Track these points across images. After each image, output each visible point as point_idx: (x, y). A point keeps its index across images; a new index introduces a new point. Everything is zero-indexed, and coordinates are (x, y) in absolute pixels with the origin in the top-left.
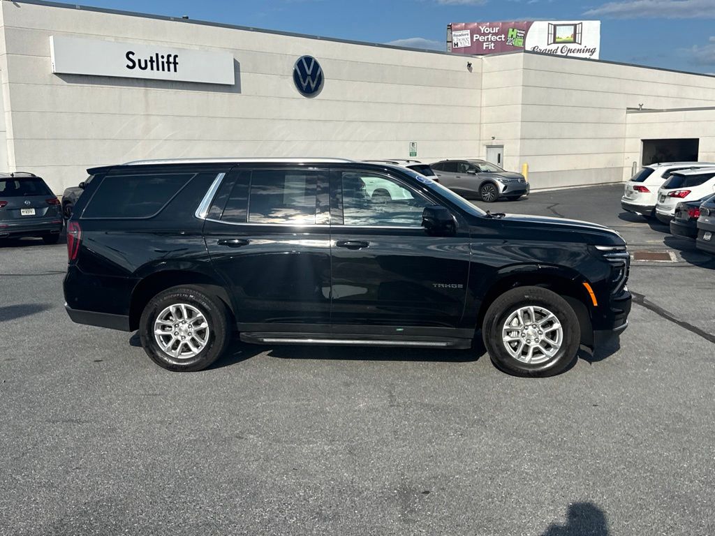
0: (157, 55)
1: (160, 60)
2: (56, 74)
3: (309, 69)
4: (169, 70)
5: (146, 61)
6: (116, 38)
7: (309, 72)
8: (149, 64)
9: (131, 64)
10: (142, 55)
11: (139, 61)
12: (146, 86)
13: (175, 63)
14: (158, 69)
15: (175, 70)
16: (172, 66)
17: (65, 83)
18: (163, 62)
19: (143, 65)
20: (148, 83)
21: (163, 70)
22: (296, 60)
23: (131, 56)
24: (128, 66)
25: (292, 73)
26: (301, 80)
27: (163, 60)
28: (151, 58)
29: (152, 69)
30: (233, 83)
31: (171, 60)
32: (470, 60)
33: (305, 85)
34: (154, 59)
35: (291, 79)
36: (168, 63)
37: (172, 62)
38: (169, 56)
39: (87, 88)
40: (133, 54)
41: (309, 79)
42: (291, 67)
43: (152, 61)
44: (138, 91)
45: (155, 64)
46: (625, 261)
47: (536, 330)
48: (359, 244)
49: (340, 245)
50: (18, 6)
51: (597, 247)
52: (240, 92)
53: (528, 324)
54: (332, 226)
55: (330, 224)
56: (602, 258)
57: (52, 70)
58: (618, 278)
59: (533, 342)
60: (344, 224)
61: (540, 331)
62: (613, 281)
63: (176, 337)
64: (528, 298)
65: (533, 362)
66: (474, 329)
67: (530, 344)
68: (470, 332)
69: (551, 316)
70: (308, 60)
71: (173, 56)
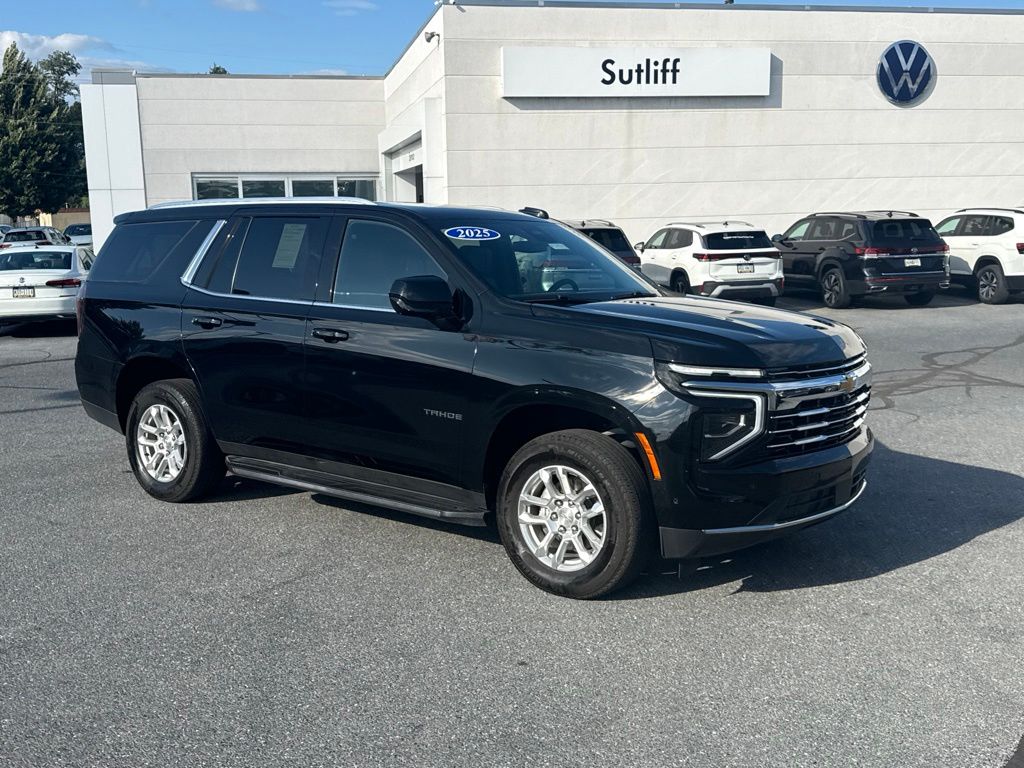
0: (648, 61)
1: (653, 68)
2: (505, 98)
3: (907, 62)
4: (664, 81)
5: (630, 72)
6: (592, 43)
7: (906, 66)
8: (635, 75)
9: (608, 77)
10: (625, 63)
11: (621, 72)
12: (629, 108)
13: (675, 71)
14: (648, 81)
15: (674, 82)
16: (669, 76)
17: (518, 110)
18: (656, 72)
19: (626, 78)
20: (633, 102)
21: (656, 82)
22: (883, 49)
23: (609, 66)
24: (604, 81)
25: (875, 70)
26: (893, 83)
27: (656, 68)
28: (639, 66)
29: (639, 82)
30: (768, 94)
31: (669, 66)
33: (896, 90)
34: (644, 67)
35: (874, 79)
36: (665, 71)
37: (670, 69)
38: (666, 61)
39: (546, 115)
40: (612, 62)
41: (906, 77)
43: (639, 71)
44: (618, 115)
45: (643, 75)
46: (758, 400)
47: (574, 510)
48: (337, 334)
49: (316, 335)
50: (463, 11)
51: (674, 367)
52: (779, 105)
53: (562, 497)
54: (315, 304)
55: (314, 301)
56: (678, 390)
57: (502, 93)
58: (730, 433)
59: (569, 532)
60: (332, 302)
61: (579, 513)
62: (707, 436)
63: (160, 451)
64: (552, 450)
65: (561, 568)
66: (484, 495)
67: (564, 535)
68: (480, 498)
69: (590, 487)
70: (907, 47)
71: (672, 61)
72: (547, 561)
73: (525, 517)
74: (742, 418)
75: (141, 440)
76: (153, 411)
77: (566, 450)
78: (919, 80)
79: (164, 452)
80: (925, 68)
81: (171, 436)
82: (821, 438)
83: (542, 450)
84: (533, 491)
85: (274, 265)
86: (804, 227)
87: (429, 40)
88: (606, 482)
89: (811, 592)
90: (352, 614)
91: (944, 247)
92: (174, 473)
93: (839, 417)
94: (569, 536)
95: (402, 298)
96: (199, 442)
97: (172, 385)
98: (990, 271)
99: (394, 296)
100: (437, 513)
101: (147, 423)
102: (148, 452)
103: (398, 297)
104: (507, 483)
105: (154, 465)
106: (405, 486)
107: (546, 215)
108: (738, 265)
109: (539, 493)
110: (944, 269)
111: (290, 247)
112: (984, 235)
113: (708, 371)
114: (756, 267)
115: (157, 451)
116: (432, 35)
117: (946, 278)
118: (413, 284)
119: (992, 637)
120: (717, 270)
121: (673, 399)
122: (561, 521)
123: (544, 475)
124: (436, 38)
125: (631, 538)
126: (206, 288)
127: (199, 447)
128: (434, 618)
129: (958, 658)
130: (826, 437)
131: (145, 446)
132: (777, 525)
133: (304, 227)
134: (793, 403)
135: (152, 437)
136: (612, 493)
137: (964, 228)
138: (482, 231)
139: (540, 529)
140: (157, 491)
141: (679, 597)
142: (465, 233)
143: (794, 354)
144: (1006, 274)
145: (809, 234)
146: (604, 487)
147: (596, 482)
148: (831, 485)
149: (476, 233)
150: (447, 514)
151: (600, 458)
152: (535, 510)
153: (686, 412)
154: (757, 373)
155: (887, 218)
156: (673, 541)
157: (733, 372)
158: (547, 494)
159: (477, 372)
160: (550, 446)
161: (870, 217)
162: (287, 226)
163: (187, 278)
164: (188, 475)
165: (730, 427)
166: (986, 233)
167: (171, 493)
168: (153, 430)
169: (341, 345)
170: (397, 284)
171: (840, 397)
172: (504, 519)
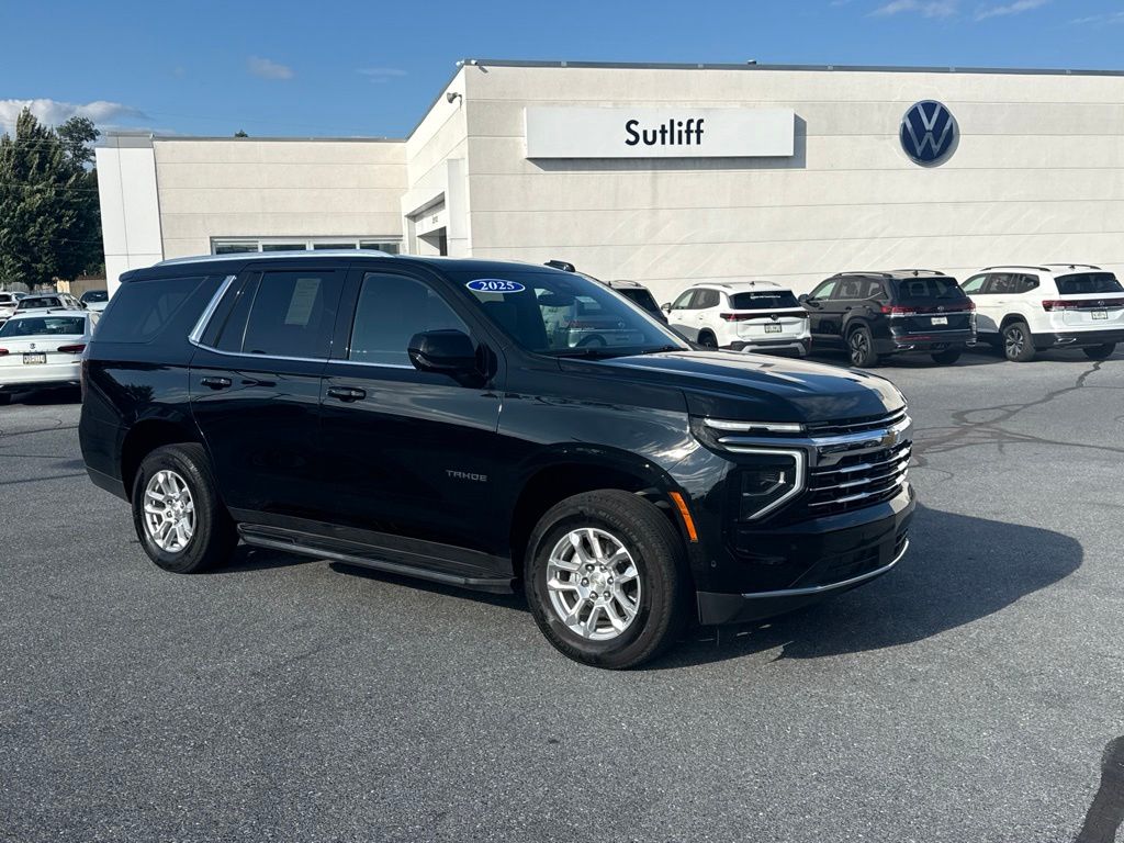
0: (672, 122)
1: (676, 128)
2: (529, 159)
3: (929, 121)
4: (688, 142)
5: (655, 132)
6: (616, 104)
7: (929, 126)
8: (659, 136)
9: (632, 138)
10: (649, 124)
11: (645, 132)
12: (654, 168)
13: (699, 131)
14: (672, 142)
15: (698, 142)
16: (693, 136)
17: (542, 171)
18: (680, 132)
19: (650, 139)
20: (658, 163)
21: (680, 142)
22: (906, 108)
23: (633, 127)
24: (628, 142)
25: (898, 130)
26: (915, 142)
28: (663, 126)
29: (663, 142)
30: (792, 154)
31: (693, 127)
33: (919, 150)
34: (668, 128)
35: (897, 139)
36: (689, 131)
37: (694, 130)
38: (690, 121)
39: (571, 176)
40: (636, 123)
42: (898, 118)
43: (663, 131)
44: (643, 176)
45: (668, 136)
46: (798, 456)
47: (606, 575)
48: (353, 393)
49: (331, 395)
50: (485, 71)
51: (710, 422)
52: (804, 167)
53: (593, 562)
54: (330, 361)
55: (330, 359)
56: (715, 446)
57: (526, 155)
58: (770, 491)
59: (601, 598)
60: (347, 359)
61: (611, 578)
62: (746, 494)
63: (168, 520)
64: (582, 512)
65: (593, 636)
66: (510, 560)
67: (596, 602)
68: (506, 564)
69: (623, 550)
70: (929, 107)
71: (696, 121)
72: (578, 629)
73: (554, 583)
74: (782, 475)
75: (148, 508)
76: (161, 477)
77: (597, 511)
78: (941, 140)
79: (172, 520)
80: (947, 127)
81: (179, 503)
82: (863, 495)
83: (571, 511)
84: (562, 556)
85: (287, 321)
86: (831, 286)
87: (451, 101)
88: (639, 544)
89: (856, 659)
90: (370, 691)
91: (970, 305)
92: (183, 542)
93: (881, 473)
94: (602, 603)
95: (422, 354)
96: (208, 510)
97: (180, 449)
98: (1016, 329)
99: (413, 351)
100: (461, 580)
101: (154, 490)
102: (156, 520)
103: (418, 352)
104: (536, 547)
105: (162, 534)
106: (426, 551)
107: (572, 269)
108: (766, 324)
109: (569, 558)
110: (970, 327)
111: (303, 303)
112: (1010, 292)
113: (746, 426)
114: (783, 326)
115: (165, 519)
116: (455, 96)
117: (972, 336)
118: (434, 338)
119: (1046, 702)
120: (744, 329)
121: (709, 456)
122: (593, 587)
123: (574, 538)
124: (457, 99)
125: (666, 604)
126: (216, 347)
127: (209, 516)
128: (458, 693)
129: (1013, 726)
130: (867, 495)
131: (152, 514)
132: (820, 588)
133: (318, 281)
134: (835, 459)
135: (160, 505)
136: (647, 556)
137: (989, 286)
138: (505, 283)
139: (570, 596)
140: (165, 562)
141: (717, 665)
142: (487, 286)
143: (836, 407)
144: (1033, 331)
145: (836, 293)
146: (638, 550)
147: (629, 546)
148: (873, 544)
149: (499, 285)
150: (472, 581)
151: (633, 519)
152: (565, 576)
153: (723, 470)
154: (796, 428)
155: (914, 276)
156: (711, 606)
157: (772, 427)
158: (577, 559)
159: (501, 431)
160: (580, 508)
161: (896, 276)
162: (300, 281)
163: (195, 337)
164: (197, 543)
165: (769, 485)
166: (1012, 291)
167: (179, 564)
168: (160, 497)
169: (359, 405)
170: (417, 339)
171: (882, 452)
172: (532, 586)
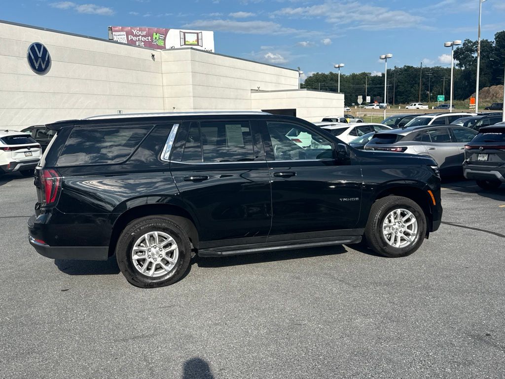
3: (40, 53)
7: (40, 55)
22: (28, 45)
25: (26, 56)
26: (34, 61)
32: (154, 52)
33: (37, 66)
35: (26, 60)
42: (25, 51)
49: (276, 176)
51: (432, 167)
54: (268, 162)
59: (399, 233)
60: (274, 160)
61: (403, 225)
70: (39, 45)
75: (135, 257)
76: (146, 237)
78: (45, 62)
80: (47, 57)
108: (25, 152)
111: (235, 136)
114: (33, 153)
120: (15, 155)
126: (183, 161)
162: (227, 126)
163: (164, 157)
169: (293, 178)
